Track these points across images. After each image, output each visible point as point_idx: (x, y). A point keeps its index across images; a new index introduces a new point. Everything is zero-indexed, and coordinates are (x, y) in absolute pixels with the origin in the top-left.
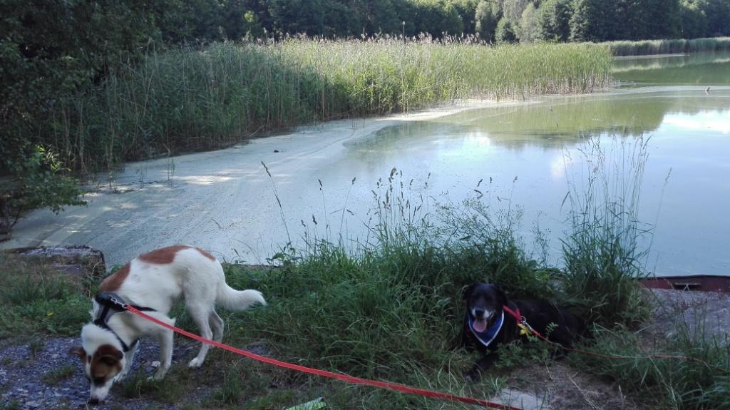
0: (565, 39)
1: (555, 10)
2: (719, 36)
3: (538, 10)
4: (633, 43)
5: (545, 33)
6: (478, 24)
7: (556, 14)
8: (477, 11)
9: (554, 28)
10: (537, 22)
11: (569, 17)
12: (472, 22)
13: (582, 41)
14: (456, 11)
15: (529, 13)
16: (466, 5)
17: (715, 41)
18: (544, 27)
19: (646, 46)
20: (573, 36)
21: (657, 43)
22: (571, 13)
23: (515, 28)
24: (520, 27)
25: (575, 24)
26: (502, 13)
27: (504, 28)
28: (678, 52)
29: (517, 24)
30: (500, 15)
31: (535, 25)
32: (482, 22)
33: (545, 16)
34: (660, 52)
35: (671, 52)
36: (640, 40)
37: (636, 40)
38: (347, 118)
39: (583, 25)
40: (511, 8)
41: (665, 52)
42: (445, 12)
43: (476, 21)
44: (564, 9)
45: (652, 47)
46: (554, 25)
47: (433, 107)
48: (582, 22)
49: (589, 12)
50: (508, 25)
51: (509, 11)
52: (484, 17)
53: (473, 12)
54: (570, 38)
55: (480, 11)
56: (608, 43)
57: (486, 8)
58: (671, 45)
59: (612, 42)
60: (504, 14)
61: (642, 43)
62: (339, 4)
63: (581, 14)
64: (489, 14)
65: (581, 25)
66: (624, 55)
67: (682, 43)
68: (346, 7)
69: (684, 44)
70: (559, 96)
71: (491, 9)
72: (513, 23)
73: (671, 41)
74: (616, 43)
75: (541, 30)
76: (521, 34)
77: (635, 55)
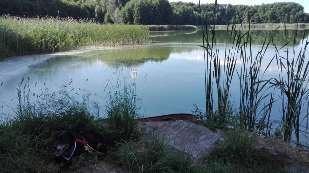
0: (132, 23)
1: (127, 11)
2: (186, 25)
3: (121, 11)
4: (157, 26)
5: (124, 20)
6: (96, 15)
7: (128, 13)
8: (95, 9)
9: (127, 19)
10: (121, 15)
11: (133, 14)
12: (94, 14)
13: (138, 24)
14: (86, 9)
15: (117, 12)
16: (90, 6)
17: (186, 26)
18: (124, 18)
19: (162, 27)
20: (135, 22)
21: (166, 26)
22: (134, 13)
23: (112, 17)
24: (114, 17)
25: (136, 17)
26: (106, 11)
27: (107, 17)
28: (173, 30)
29: (113, 16)
30: (105, 12)
31: (120, 17)
32: (98, 14)
33: (124, 13)
34: (167, 30)
35: (171, 30)
36: (160, 25)
37: (158, 25)
38: (31, 54)
39: (139, 18)
40: (110, 9)
41: (168, 30)
42: (82, 9)
43: (95, 13)
44: (131, 11)
45: (164, 28)
46: (127, 17)
47: (75, 49)
48: (138, 17)
49: (141, 13)
50: (109, 16)
51: (109, 10)
52: (99, 12)
53: (94, 10)
54: (134, 23)
55: (97, 9)
56: (148, 26)
57: (99, 8)
58: (171, 27)
59: (150, 25)
60: (107, 11)
61: (160, 26)
62: (29, 2)
63: (138, 13)
64: (101, 11)
65: (138, 18)
66: (154, 30)
67: (174, 27)
68: (33, 3)
69: (175, 27)
70: (129, 46)
71: (101, 9)
72: (111, 16)
73: (171, 26)
74: (151, 26)
75: (123, 19)
76: (115, 20)
77: (158, 31)
